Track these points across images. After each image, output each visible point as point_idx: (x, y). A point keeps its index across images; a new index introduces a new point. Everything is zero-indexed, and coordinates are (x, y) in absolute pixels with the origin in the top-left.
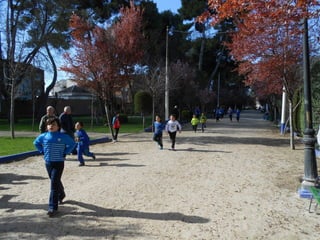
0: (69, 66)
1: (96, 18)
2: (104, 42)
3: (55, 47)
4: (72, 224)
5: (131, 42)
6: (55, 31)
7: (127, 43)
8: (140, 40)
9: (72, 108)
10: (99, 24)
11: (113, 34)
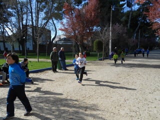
0: (63, 28)
1: (75, 4)
2: (79, 16)
3: (56, 19)
4: (66, 102)
5: (93, 14)
6: (56, 12)
7: (91, 16)
8: (98, 13)
9: (64, 48)
10: (77, 7)
11: (84, 11)
